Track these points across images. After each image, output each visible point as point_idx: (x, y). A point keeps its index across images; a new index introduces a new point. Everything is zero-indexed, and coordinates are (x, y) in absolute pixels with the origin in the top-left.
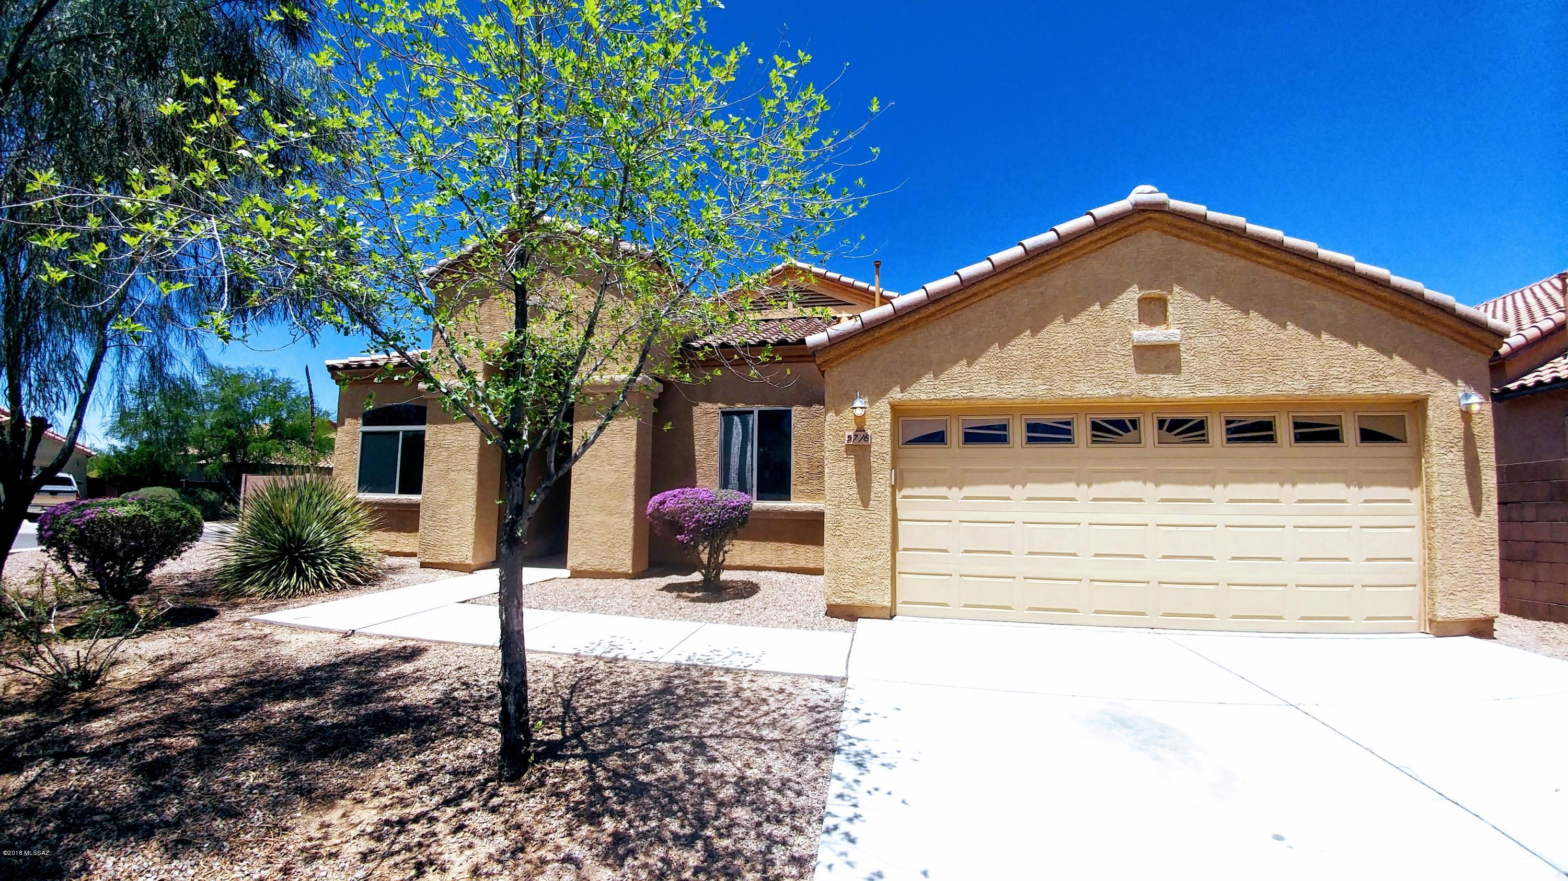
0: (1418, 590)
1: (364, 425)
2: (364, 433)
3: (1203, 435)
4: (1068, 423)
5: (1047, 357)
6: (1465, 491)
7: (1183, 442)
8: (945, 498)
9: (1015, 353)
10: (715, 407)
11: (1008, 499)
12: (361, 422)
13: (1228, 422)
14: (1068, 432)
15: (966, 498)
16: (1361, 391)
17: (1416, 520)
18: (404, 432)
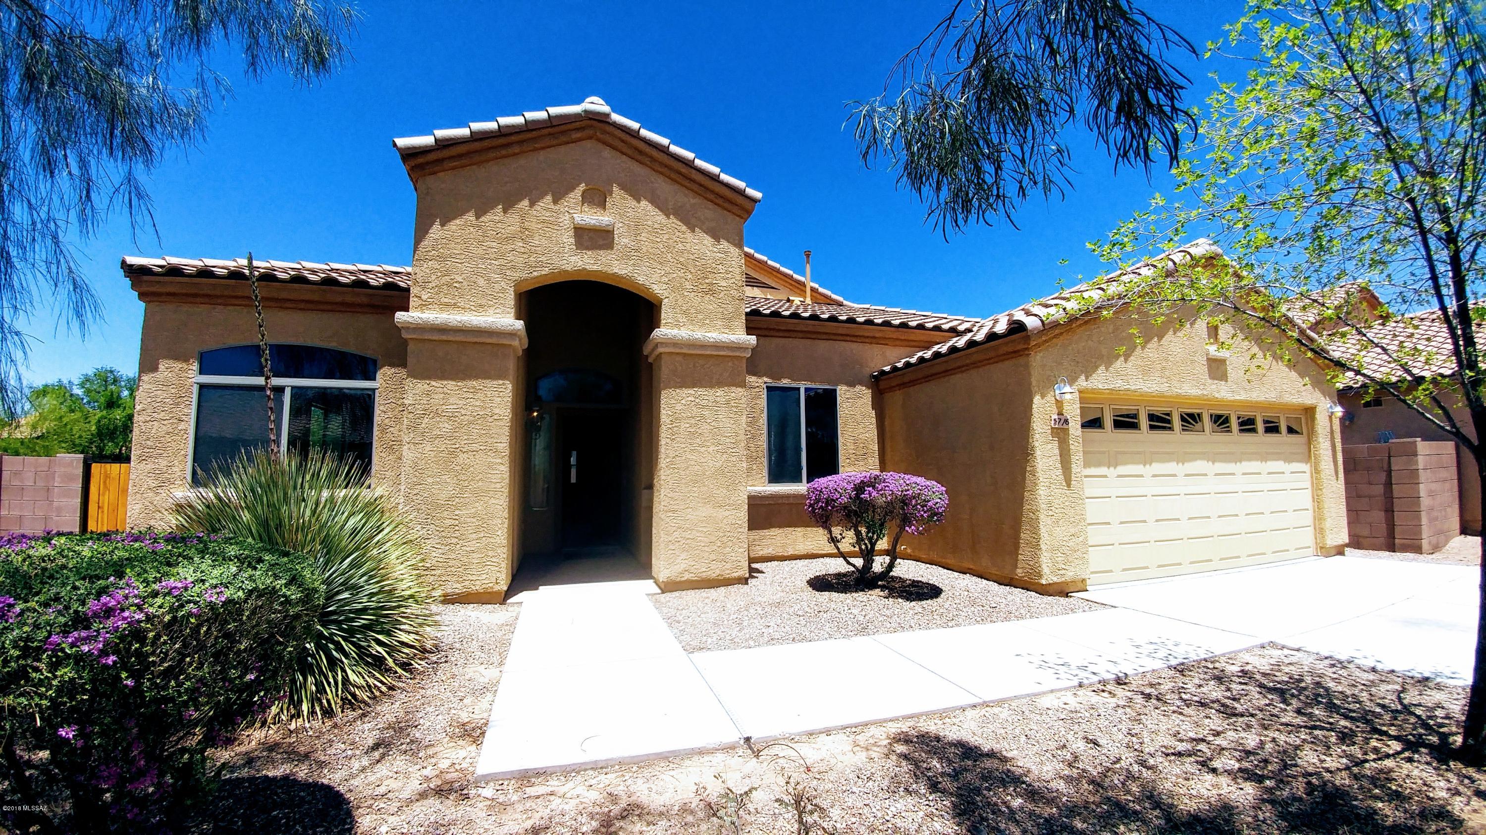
0: (1311, 529)
1: (201, 372)
2: (202, 387)
3: (1228, 427)
4: (1168, 415)
5: (1167, 360)
6: (1332, 467)
7: (1222, 432)
8: (1106, 476)
9: (1151, 355)
10: (760, 381)
11: (1142, 476)
12: (195, 366)
13: (1239, 418)
14: (1169, 422)
15: (1119, 476)
16: (1294, 401)
17: (1308, 484)
18: (293, 388)
